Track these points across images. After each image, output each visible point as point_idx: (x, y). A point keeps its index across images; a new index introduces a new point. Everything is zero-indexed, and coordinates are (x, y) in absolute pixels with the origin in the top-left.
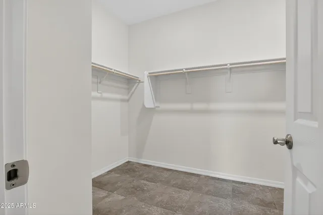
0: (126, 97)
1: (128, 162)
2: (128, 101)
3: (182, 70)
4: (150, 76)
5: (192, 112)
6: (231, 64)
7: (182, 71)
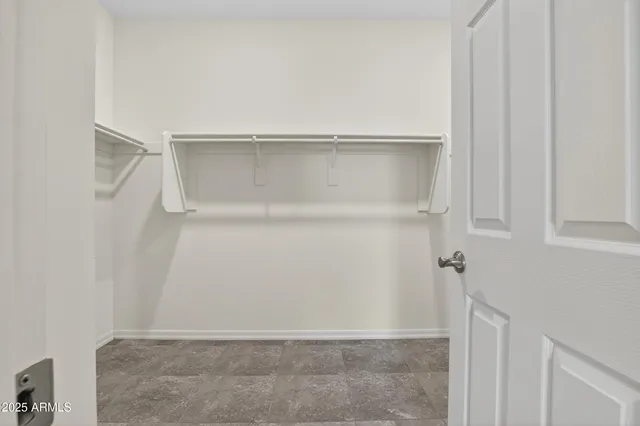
0: (108, 187)
1: (116, 341)
2: (112, 195)
3: (251, 136)
4: (174, 142)
5: (267, 220)
6: (339, 137)
7: (250, 140)
